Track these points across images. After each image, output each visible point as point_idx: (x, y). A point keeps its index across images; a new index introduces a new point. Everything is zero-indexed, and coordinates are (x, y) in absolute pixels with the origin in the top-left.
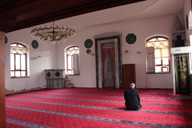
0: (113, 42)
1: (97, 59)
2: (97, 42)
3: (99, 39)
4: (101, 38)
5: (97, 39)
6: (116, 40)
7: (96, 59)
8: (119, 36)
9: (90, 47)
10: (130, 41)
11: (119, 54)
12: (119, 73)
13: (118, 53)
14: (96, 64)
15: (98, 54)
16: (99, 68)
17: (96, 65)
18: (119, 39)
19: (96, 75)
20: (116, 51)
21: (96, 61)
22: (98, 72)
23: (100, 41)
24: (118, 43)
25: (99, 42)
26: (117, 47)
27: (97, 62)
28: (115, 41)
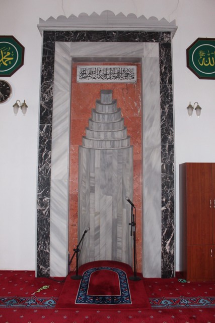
0: (134, 55)
1: (49, 130)
2: (53, 48)
3: (68, 33)
4: (76, 32)
5: (53, 32)
6: (152, 50)
7: (41, 128)
8: (169, 33)
9: (9, 74)
10: (203, 68)
11: (163, 113)
12: (163, 204)
13: (162, 108)
14: (41, 152)
15: (55, 105)
16: (53, 177)
17: (41, 160)
18: (166, 48)
19: (40, 212)
20: (151, 96)
21: (41, 140)
22: (49, 196)
23: (68, 44)
24: (161, 63)
25: (65, 50)
26: (158, 79)
27: (45, 144)
28: (145, 53)
